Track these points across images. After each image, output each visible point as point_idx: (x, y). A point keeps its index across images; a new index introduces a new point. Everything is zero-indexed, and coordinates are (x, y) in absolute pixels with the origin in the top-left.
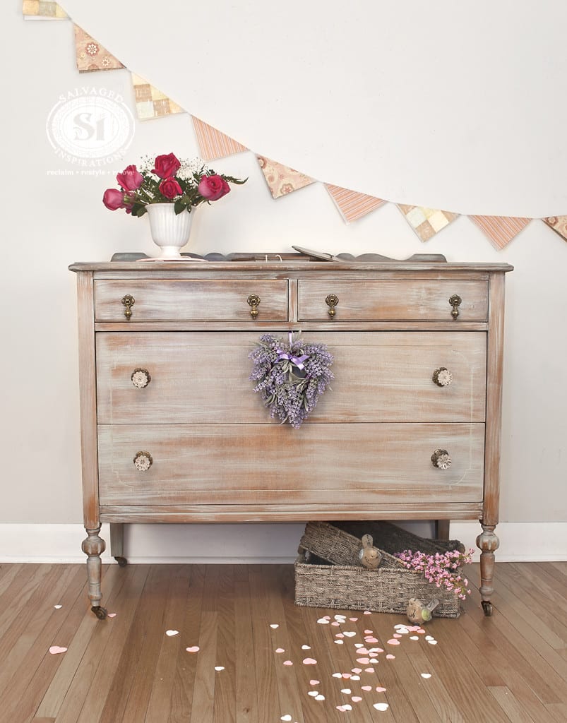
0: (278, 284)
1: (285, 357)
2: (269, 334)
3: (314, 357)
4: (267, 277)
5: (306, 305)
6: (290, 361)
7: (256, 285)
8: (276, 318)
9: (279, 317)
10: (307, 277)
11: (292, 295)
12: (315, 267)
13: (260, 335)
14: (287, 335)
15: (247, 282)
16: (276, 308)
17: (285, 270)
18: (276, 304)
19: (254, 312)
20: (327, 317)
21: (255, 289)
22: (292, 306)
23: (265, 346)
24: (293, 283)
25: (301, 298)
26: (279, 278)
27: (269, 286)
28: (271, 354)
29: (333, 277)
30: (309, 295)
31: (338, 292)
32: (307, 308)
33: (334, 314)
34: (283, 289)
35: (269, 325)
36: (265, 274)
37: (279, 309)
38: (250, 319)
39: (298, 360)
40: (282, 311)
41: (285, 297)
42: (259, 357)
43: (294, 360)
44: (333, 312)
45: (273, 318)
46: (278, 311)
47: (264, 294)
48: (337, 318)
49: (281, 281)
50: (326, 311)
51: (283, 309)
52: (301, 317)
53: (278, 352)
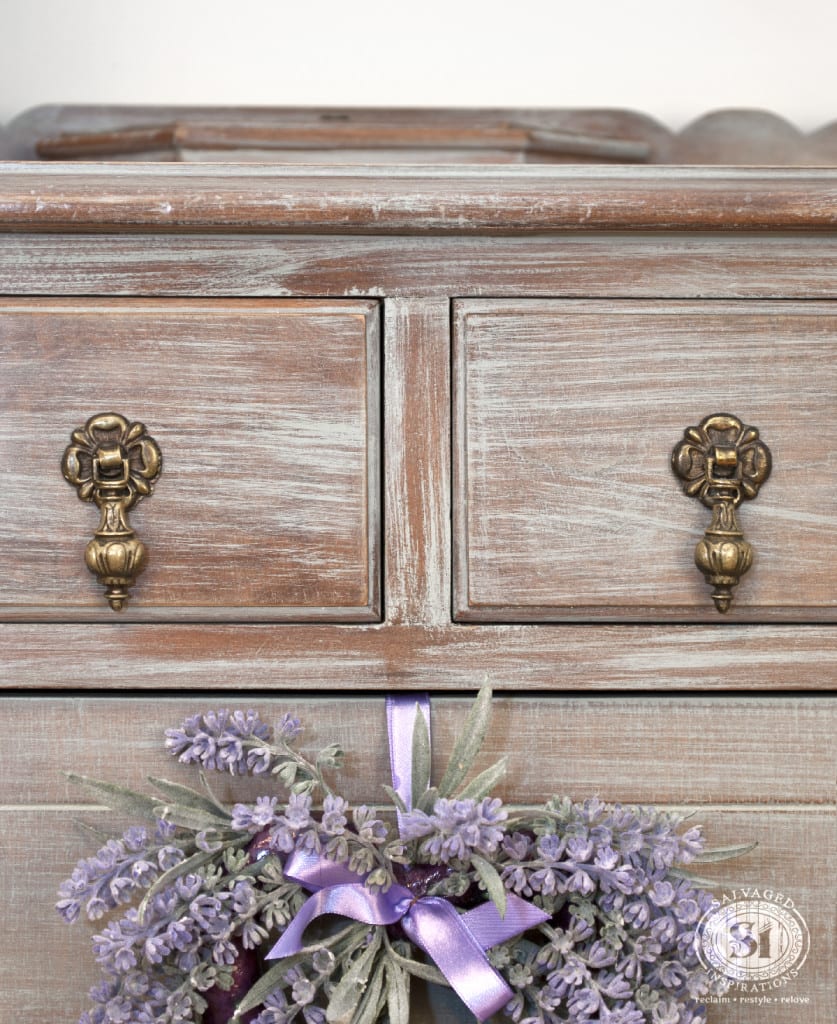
0: (295, 330)
1: (358, 903)
2: (240, 712)
3: (583, 917)
4: (213, 285)
5: (517, 493)
6: (396, 932)
7: (129, 338)
8: (285, 592)
9: (309, 587)
10: (533, 284)
11: (412, 422)
12: (589, 206)
13: (168, 722)
14: (370, 721)
15: (80, 321)
16: (287, 520)
17: (358, 224)
18: (286, 488)
19: (115, 551)
20: (684, 592)
21: (116, 369)
22: (415, 505)
23: (201, 822)
24: (417, 329)
25: (477, 443)
26: (314, 286)
27: (229, 346)
28: (242, 886)
29: (732, 285)
30: (542, 423)
31: (764, 397)
32: (532, 519)
33: (741, 570)
34: (343, 376)
35: (232, 647)
36: (197, 255)
37: (314, 524)
38: (84, 596)
39: (462, 938)
40: (329, 543)
41: (356, 431)
42: (137, 916)
43: (429, 930)
44: (728, 552)
45: (265, 596)
46: (302, 539)
47: (195, 414)
48: (760, 593)
49: (324, 313)
50: (671, 546)
51: (343, 526)
52: (485, 589)
53: (301, 867)
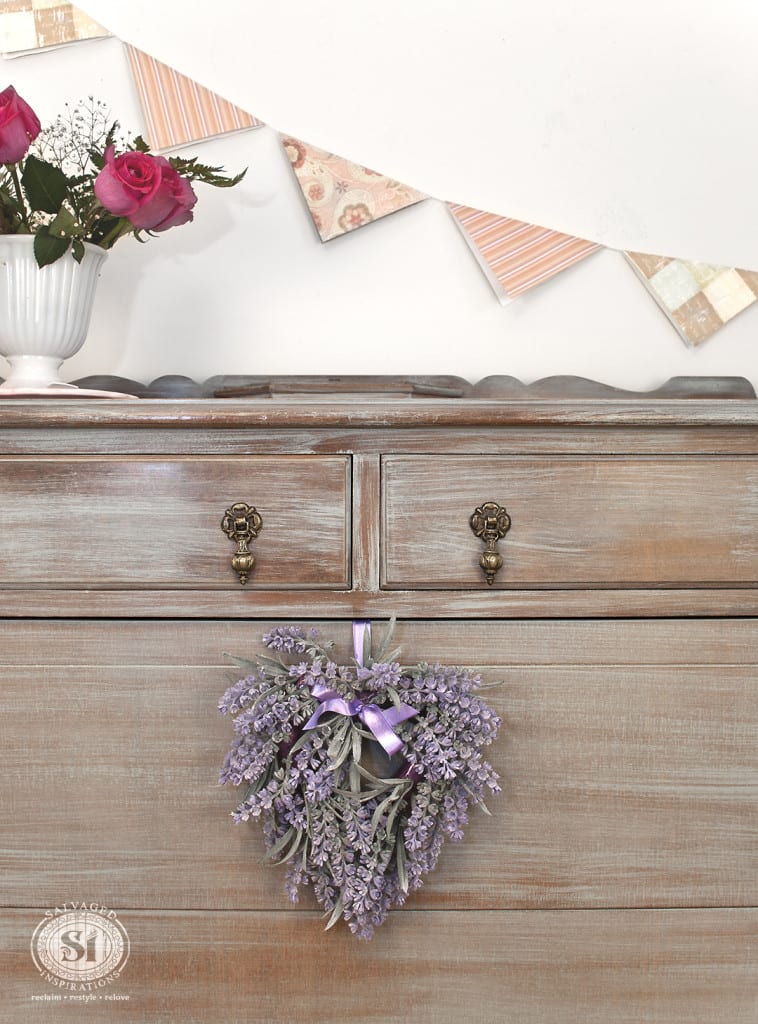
0: (317, 468)
1: (340, 707)
2: (293, 627)
3: (432, 713)
4: (283, 449)
5: (406, 535)
6: (356, 719)
7: (248, 471)
8: (312, 577)
9: (321, 575)
10: (413, 448)
11: (364, 506)
12: (436, 416)
13: (263, 632)
14: (346, 631)
16: (313, 547)
17: (343, 424)
18: (313, 534)
19: (243, 560)
20: (474, 576)
21: (244, 485)
22: (365, 540)
23: (277, 673)
24: (366, 467)
25: (391, 515)
26: (324, 449)
27: (291, 475)
28: (293, 700)
29: (495, 449)
30: (417, 506)
31: (509, 495)
32: (412, 546)
33: (498, 567)
34: (337, 487)
35: (290, 600)
36: (277, 437)
37: (323, 548)
38: (230, 579)
39: (383, 721)
40: (330, 557)
41: (341, 510)
42: (251, 712)
43: (370, 718)
44: (493, 560)
45: (303, 579)
46: (319, 555)
47: (275, 503)
48: (507, 577)
49: (329, 461)
50: (469, 557)
51: (336, 550)
52: (393, 576)
53: (317, 692)
